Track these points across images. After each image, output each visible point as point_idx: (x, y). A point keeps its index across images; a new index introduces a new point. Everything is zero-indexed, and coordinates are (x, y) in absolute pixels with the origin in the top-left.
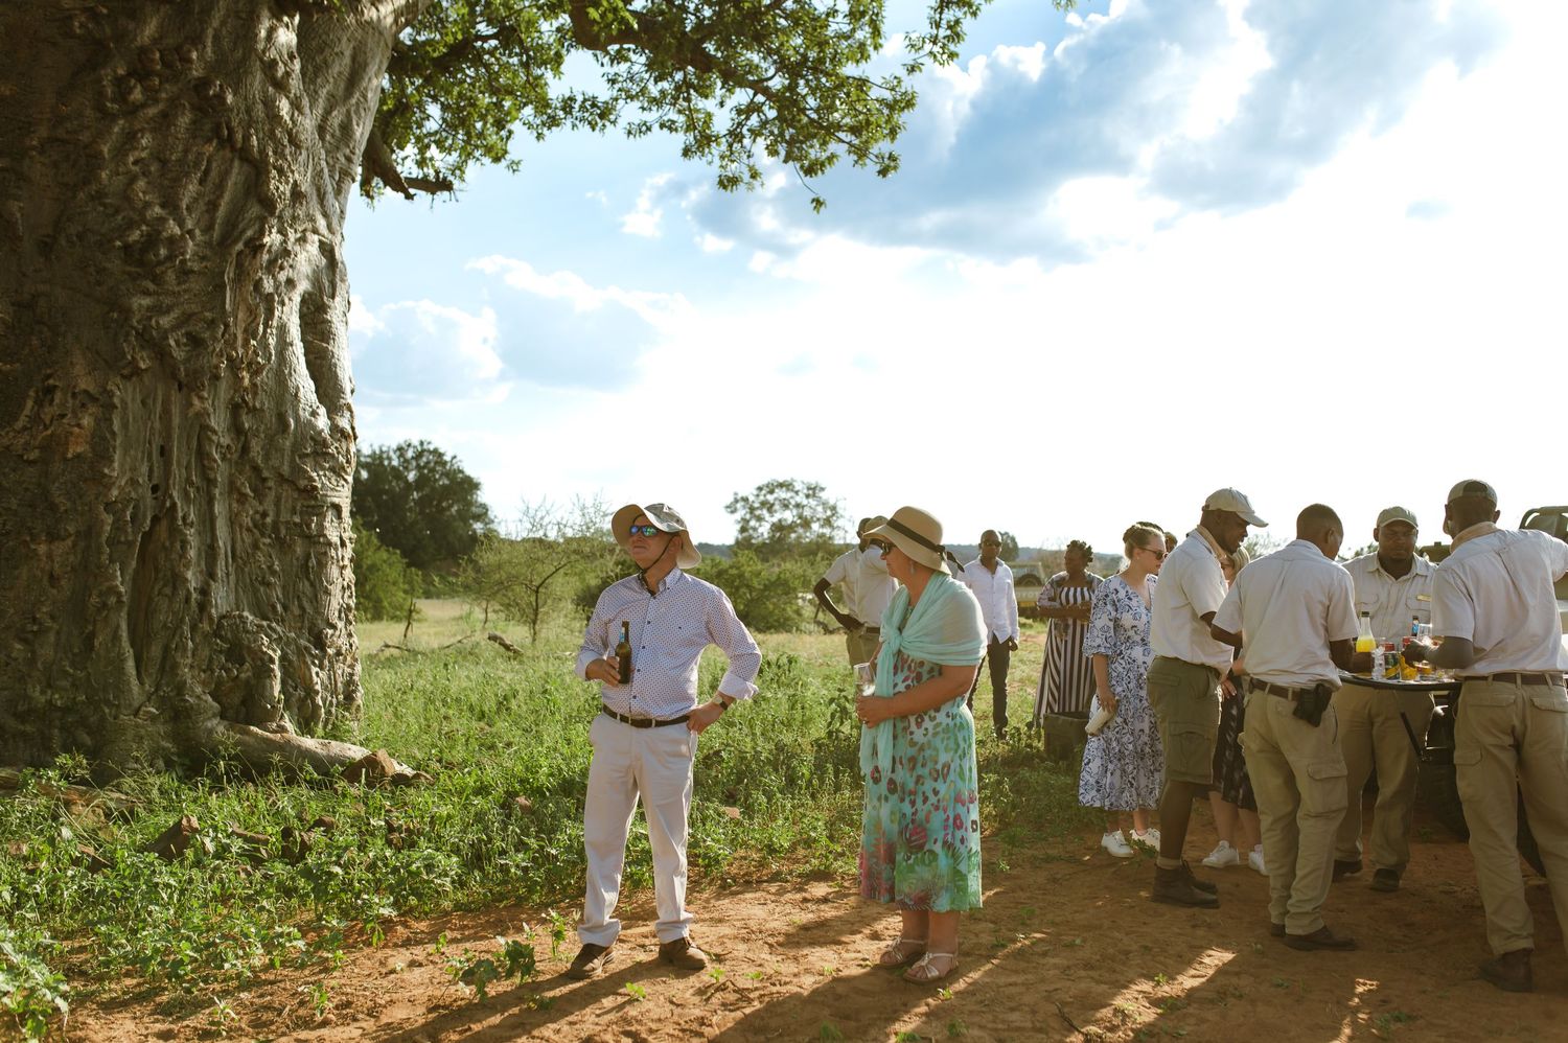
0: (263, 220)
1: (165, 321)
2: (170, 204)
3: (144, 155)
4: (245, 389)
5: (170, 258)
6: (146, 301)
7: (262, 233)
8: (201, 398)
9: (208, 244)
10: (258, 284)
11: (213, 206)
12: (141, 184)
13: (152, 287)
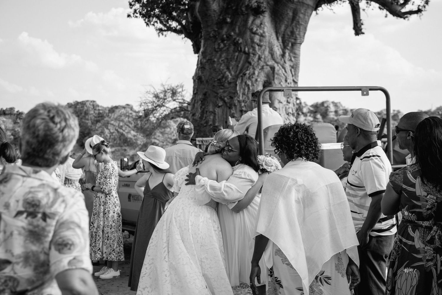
0: (248, 67)
1: (225, 94)
2: (228, 69)
3: (223, 59)
4: (243, 107)
5: (225, 81)
6: (221, 91)
7: (247, 70)
8: (233, 110)
9: (235, 76)
10: (246, 83)
11: (238, 66)
12: (223, 65)
13: (222, 87)
